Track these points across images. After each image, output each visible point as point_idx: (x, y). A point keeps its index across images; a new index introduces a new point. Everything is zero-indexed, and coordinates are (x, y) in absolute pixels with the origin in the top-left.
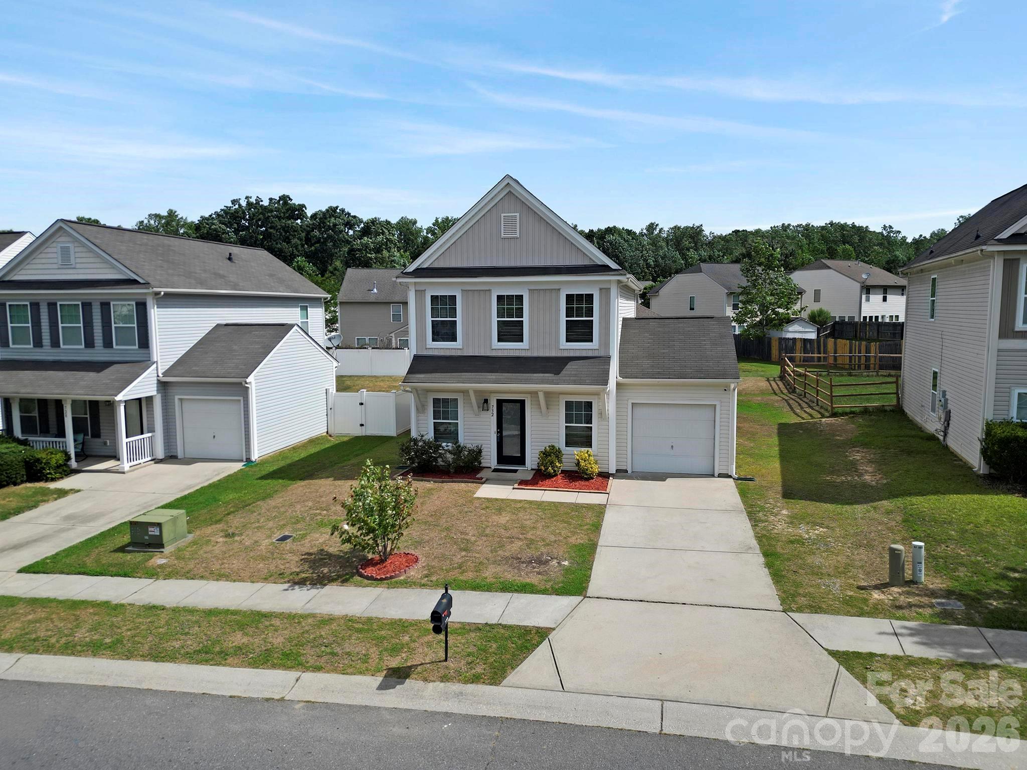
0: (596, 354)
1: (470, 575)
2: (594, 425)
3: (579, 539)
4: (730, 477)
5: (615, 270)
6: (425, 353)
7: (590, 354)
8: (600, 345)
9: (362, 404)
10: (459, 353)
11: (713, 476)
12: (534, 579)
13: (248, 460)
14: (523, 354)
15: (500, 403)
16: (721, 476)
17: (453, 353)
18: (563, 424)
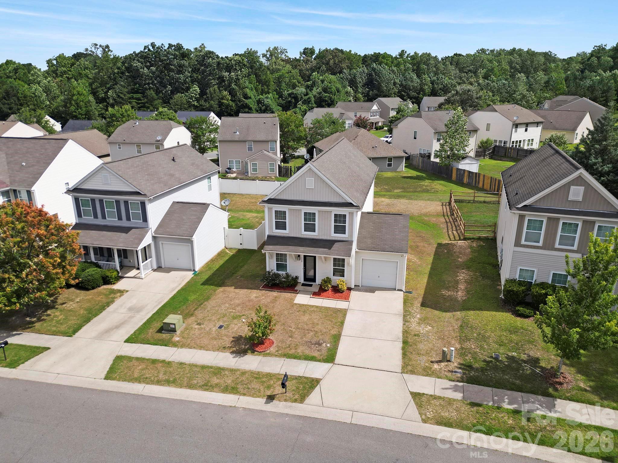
0: (347, 239)
1: (293, 351)
2: (345, 268)
3: (334, 332)
4: (402, 291)
5: (356, 206)
6: (272, 234)
7: (344, 239)
8: (349, 236)
9: (241, 235)
10: (287, 235)
11: (395, 289)
12: (316, 354)
13: (194, 270)
14: (315, 237)
15: (305, 256)
16: (398, 290)
17: (285, 235)
18: (332, 267)
